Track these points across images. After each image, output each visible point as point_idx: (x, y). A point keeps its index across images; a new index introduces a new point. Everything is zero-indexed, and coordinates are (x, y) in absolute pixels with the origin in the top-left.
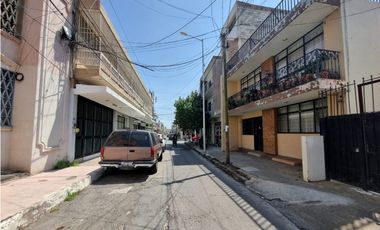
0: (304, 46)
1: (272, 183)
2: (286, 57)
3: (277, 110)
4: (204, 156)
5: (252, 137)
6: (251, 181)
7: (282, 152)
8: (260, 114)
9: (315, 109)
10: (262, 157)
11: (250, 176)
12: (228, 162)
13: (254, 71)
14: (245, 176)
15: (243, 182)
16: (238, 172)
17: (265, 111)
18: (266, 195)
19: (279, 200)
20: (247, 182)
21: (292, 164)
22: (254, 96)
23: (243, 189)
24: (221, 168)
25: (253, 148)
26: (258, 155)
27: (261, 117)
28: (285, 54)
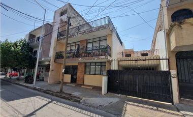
0: (100, 41)
1: (94, 99)
2: (92, 42)
3: (86, 63)
4: (35, 89)
5: (70, 76)
6: (83, 100)
7: (86, 83)
8: (77, 64)
9: (101, 66)
10: (76, 86)
11: (81, 97)
12: (61, 91)
13: (76, 42)
14: (78, 98)
15: (78, 102)
16: (72, 96)
17: (80, 63)
18: (94, 105)
19: (101, 106)
20: (81, 101)
21: (91, 88)
22: (77, 55)
23: (81, 105)
24: (56, 96)
25: (70, 82)
26: (74, 85)
27: (77, 66)
28: (92, 41)
